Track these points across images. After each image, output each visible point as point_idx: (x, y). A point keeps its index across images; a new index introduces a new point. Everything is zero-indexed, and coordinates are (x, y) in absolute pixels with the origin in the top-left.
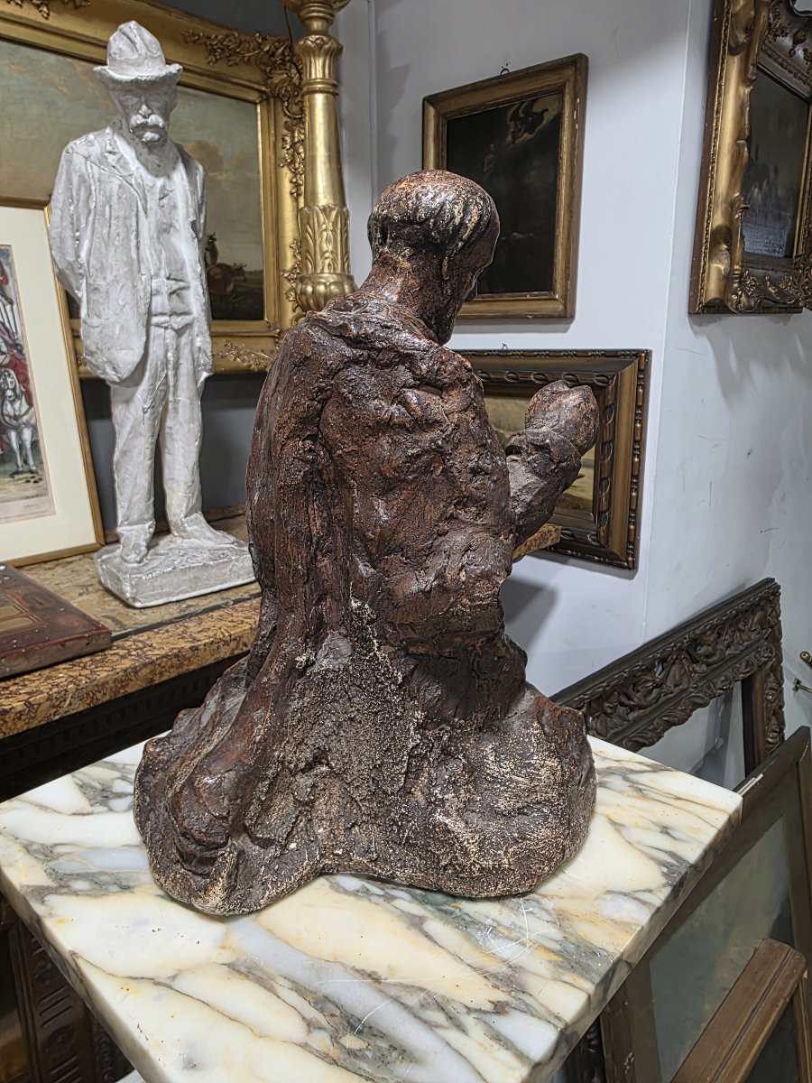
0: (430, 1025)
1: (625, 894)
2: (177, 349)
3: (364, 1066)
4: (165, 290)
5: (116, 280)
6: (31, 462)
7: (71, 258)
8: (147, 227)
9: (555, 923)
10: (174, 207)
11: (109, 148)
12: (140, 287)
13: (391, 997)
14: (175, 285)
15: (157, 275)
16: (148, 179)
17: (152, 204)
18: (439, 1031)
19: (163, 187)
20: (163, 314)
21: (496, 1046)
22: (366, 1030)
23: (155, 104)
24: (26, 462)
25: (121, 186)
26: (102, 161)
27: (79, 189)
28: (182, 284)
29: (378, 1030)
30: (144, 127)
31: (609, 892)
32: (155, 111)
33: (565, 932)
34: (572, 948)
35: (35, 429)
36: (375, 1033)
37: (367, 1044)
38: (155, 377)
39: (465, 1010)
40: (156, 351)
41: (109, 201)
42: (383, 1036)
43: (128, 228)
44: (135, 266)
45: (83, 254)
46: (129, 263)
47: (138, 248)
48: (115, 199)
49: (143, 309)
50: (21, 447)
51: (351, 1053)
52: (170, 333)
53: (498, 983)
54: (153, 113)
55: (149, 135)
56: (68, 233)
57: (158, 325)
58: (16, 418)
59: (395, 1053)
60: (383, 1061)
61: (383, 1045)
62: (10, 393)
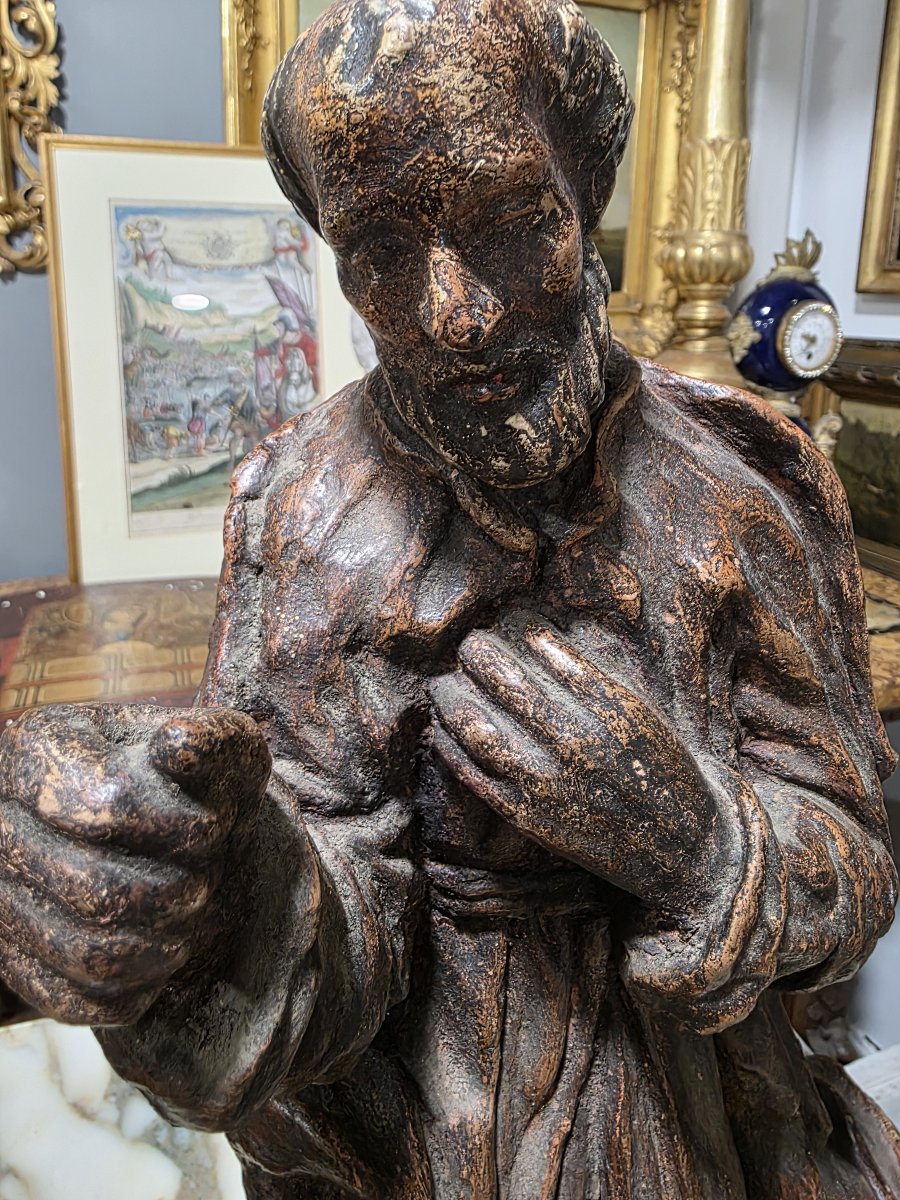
62: (295, 377)
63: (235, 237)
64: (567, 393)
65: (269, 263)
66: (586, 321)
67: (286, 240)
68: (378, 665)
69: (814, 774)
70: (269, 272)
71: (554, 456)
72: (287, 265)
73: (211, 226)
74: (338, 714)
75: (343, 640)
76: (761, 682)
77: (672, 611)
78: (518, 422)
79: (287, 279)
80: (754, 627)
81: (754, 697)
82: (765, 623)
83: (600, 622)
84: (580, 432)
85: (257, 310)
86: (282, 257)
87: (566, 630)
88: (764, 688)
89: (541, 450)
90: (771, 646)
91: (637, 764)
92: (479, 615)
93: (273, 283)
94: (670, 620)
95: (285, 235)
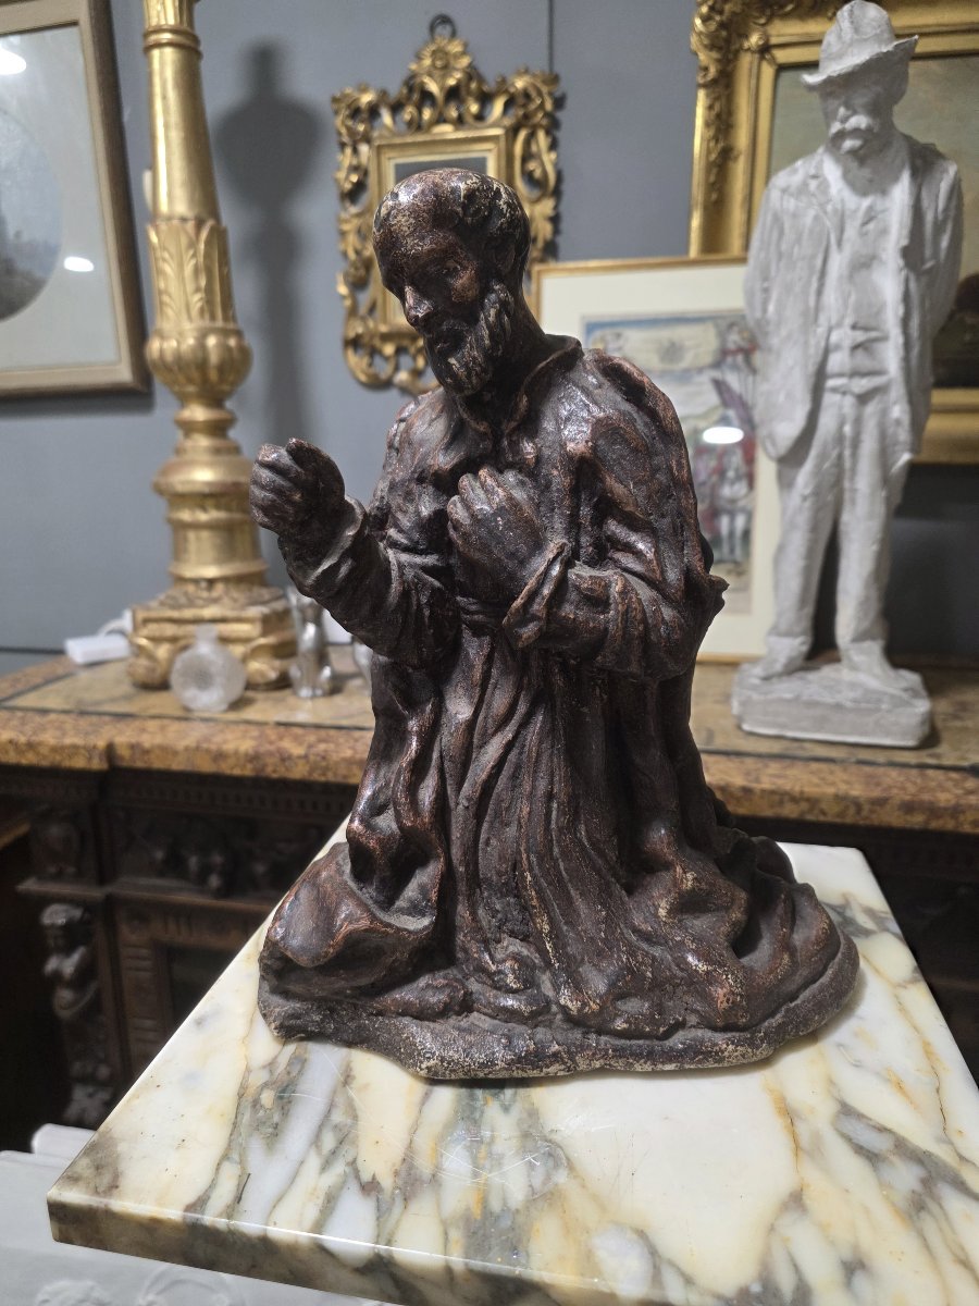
0: (316, 1141)
2: (858, 422)
4: (847, 344)
5: (789, 337)
6: (738, 552)
8: (838, 263)
10: (884, 232)
11: (812, 172)
12: (812, 342)
13: (333, 1101)
14: (860, 336)
15: (839, 325)
16: (852, 200)
17: (851, 232)
18: (313, 1151)
19: (870, 208)
20: (840, 375)
21: (320, 1201)
22: (285, 1100)
23: (858, 101)
24: (732, 550)
25: (815, 218)
26: (803, 189)
28: (873, 334)
29: (289, 1110)
30: (841, 135)
32: (859, 109)
35: (750, 516)
36: (286, 1108)
37: (270, 1107)
38: (823, 457)
39: (350, 1160)
40: (827, 423)
41: (799, 240)
42: (286, 1114)
43: (811, 269)
44: (812, 315)
45: (771, 308)
46: (805, 314)
47: (819, 292)
48: (805, 236)
49: (812, 368)
50: (731, 534)
52: (849, 401)
54: (855, 113)
55: (848, 144)
57: (834, 390)
58: (733, 501)
59: (270, 1130)
60: (257, 1126)
61: (276, 1118)
62: (731, 474)
63: (687, 343)
64: (472, 347)
65: (717, 364)
66: (482, 315)
67: (735, 342)
68: (431, 489)
69: (638, 567)
70: (716, 374)
71: (469, 376)
72: (735, 367)
73: (666, 334)
74: (411, 509)
75: (416, 476)
76: (619, 518)
77: (557, 468)
78: (452, 361)
79: (733, 380)
80: (602, 481)
81: (614, 527)
82: (608, 479)
83: (520, 472)
84: (480, 365)
85: (700, 410)
86: (729, 360)
87: (501, 472)
88: (619, 522)
89: (462, 372)
90: (612, 492)
91: (499, 519)
92: (470, 466)
93: (720, 386)
94: (555, 473)
95: (734, 339)
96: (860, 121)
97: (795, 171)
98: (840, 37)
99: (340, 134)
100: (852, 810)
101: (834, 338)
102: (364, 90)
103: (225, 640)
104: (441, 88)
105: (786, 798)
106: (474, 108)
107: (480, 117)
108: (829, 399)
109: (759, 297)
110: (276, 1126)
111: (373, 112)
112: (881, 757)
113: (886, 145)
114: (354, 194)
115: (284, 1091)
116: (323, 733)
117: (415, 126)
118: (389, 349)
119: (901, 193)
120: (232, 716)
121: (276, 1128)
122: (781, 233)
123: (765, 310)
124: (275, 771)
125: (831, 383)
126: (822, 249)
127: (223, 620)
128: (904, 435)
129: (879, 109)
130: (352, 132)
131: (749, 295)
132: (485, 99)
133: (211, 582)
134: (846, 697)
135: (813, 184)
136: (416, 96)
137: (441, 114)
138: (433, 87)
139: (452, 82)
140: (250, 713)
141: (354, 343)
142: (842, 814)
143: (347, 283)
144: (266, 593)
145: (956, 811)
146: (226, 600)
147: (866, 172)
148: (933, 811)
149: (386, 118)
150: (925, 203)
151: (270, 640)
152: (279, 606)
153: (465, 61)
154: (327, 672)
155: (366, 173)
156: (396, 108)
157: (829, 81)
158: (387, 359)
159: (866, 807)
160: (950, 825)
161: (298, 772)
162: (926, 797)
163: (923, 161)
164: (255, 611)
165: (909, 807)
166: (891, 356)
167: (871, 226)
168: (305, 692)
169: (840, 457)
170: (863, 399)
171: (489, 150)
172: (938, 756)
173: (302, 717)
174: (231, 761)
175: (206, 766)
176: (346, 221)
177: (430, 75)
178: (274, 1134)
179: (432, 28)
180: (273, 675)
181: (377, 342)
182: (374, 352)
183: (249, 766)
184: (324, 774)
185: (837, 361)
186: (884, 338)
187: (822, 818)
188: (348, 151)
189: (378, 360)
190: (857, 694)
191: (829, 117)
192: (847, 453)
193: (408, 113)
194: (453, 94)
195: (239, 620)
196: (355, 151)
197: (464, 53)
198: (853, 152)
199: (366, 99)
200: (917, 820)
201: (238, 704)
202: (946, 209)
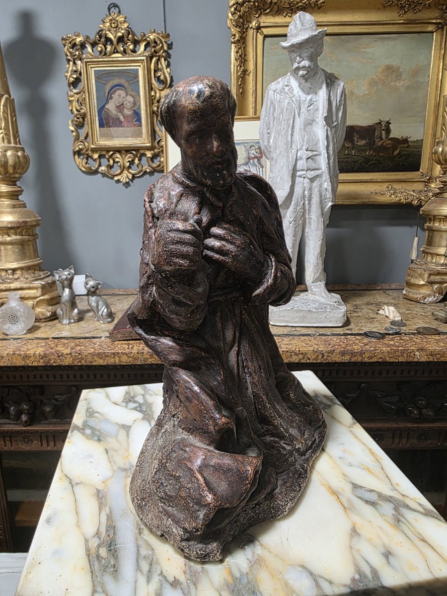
0: (138, 568)
1: (311, 574)
2: (310, 189)
3: (96, 565)
4: (305, 157)
5: (280, 154)
7: (266, 144)
8: (299, 123)
9: (251, 562)
10: (317, 110)
11: (286, 84)
12: (290, 156)
13: (137, 544)
14: (310, 154)
15: (301, 149)
16: (303, 96)
17: (303, 110)
18: (139, 574)
19: (311, 100)
22: (113, 551)
23: (305, 55)
25: (288, 103)
26: (282, 91)
27: (270, 108)
28: (315, 153)
29: (117, 556)
30: (298, 69)
31: (303, 567)
32: (305, 58)
33: (251, 570)
34: (245, 581)
36: (115, 555)
37: (107, 557)
38: (297, 205)
39: (159, 572)
40: (298, 190)
41: (282, 112)
42: (116, 558)
43: (288, 125)
44: (289, 145)
45: (271, 141)
46: (287, 144)
47: (292, 135)
48: (285, 111)
49: (291, 168)
51: (98, 557)
52: (306, 180)
53: (188, 571)
54: (303, 60)
55: (301, 73)
56: (265, 131)
59: (112, 569)
60: (104, 569)
61: (112, 562)
67: (254, 154)
72: (254, 165)
78: (225, 172)
86: (252, 161)
89: (229, 179)
91: (251, 246)
95: (253, 152)
96: (306, 63)
97: (279, 83)
98: (296, 27)
99: (67, 55)
100: (320, 356)
101: (299, 155)
102: (78, 36)
103: (22, 298)
104: (115, 37)
105: (293, 354)
106: (131, 47)
107: (134, 51)
108: (298, 180)
109: (266, 136)
110: (114, 566)
111: (83, 46)
112: (329, 332)
113: (316, 73)
114: (75, 83)
115: (110, 546)
116: (77, 341)
117: (103, 53)
118: (96, 156)
119: (323, 93)
120: (29, 336)
121: (114, 567)
122: (274, 109)
123: (269, 142)
124: (55, 362)
125: (298, 173)
126: (292, 116)
127: (22, 289)
128: (329, 195)
129: (313, 58)
130: (72, 55)
131: (262, 134)
132: (136, 43)
133: (14, 270)
134: (312, 307)
135: (287, 88)
136: (103, 40)
137: (115, 48)
138: (111, 36)
139: (120, 34)
140: (39, 334)
141: (78, 153)
142: (316, 359)
143: (73, 125)
144: (42, 275)
145: (362, 353)
146: (22, 279)
147: (308, 85)
148: (353, 354)
149: (89, 49)
150: (332, 98)
151: (46, 297)
152: (49, 280)
153: (126, 25)
154: (76, 311)
155: (80, 74)
156: (94, 45)
157: (292, 46)
158: (95, 160)
159: (326, 354)
160: (360, 359)
161: (67, 361)
162: (349, 348)
163: (331, 80)
164: (38, 283)
165: (343, 353)
166: (323, 162)
167: (311, 107)
168: (65, 321)
169: (304, 204)
170: (312, 180)
171: (140, 66)
172: (351, 330)
173: (65, 334)
174: (32, 359)
175: (20, 363)
176: (72, 96)
177: (109, 30)
178: (115, 571)
179: (109, 9)
180: (49, 314)
181: (90, 153)
182: (88, 157)
183: (42, 361)
184: (80, 362)
185: (301, 164)
186: (320, 155)
187: (308, 361)
188: (71, 63)
189: (90, 160)
190: (317, 305)
191: (292, 61)
192: (307, 202)
193: (100, 47)
194: (121, 40)
195: (30, 288)
196: (75, 63)
197: (125, 22)
198: (303, 76)
199: (79, 40)
200: (346, 358)
201: (31, 330)
202: (340, 101)
